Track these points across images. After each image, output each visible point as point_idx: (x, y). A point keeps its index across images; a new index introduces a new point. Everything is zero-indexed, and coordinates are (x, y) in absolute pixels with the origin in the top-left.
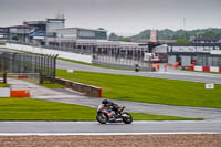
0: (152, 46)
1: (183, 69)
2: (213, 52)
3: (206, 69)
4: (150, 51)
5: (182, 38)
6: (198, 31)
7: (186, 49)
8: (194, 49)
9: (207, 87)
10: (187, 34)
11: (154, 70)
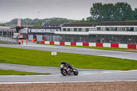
0: (18, 29)
1: (38, 43)
2: (56, 32)
3: (52, 43)
4: (17, 32)
5: (37, 24)
6: (47, 19)
7: (40, 31)
8: (44, 31)
9: (52, 54)
10: (40, 21)
11: (20, 43)
